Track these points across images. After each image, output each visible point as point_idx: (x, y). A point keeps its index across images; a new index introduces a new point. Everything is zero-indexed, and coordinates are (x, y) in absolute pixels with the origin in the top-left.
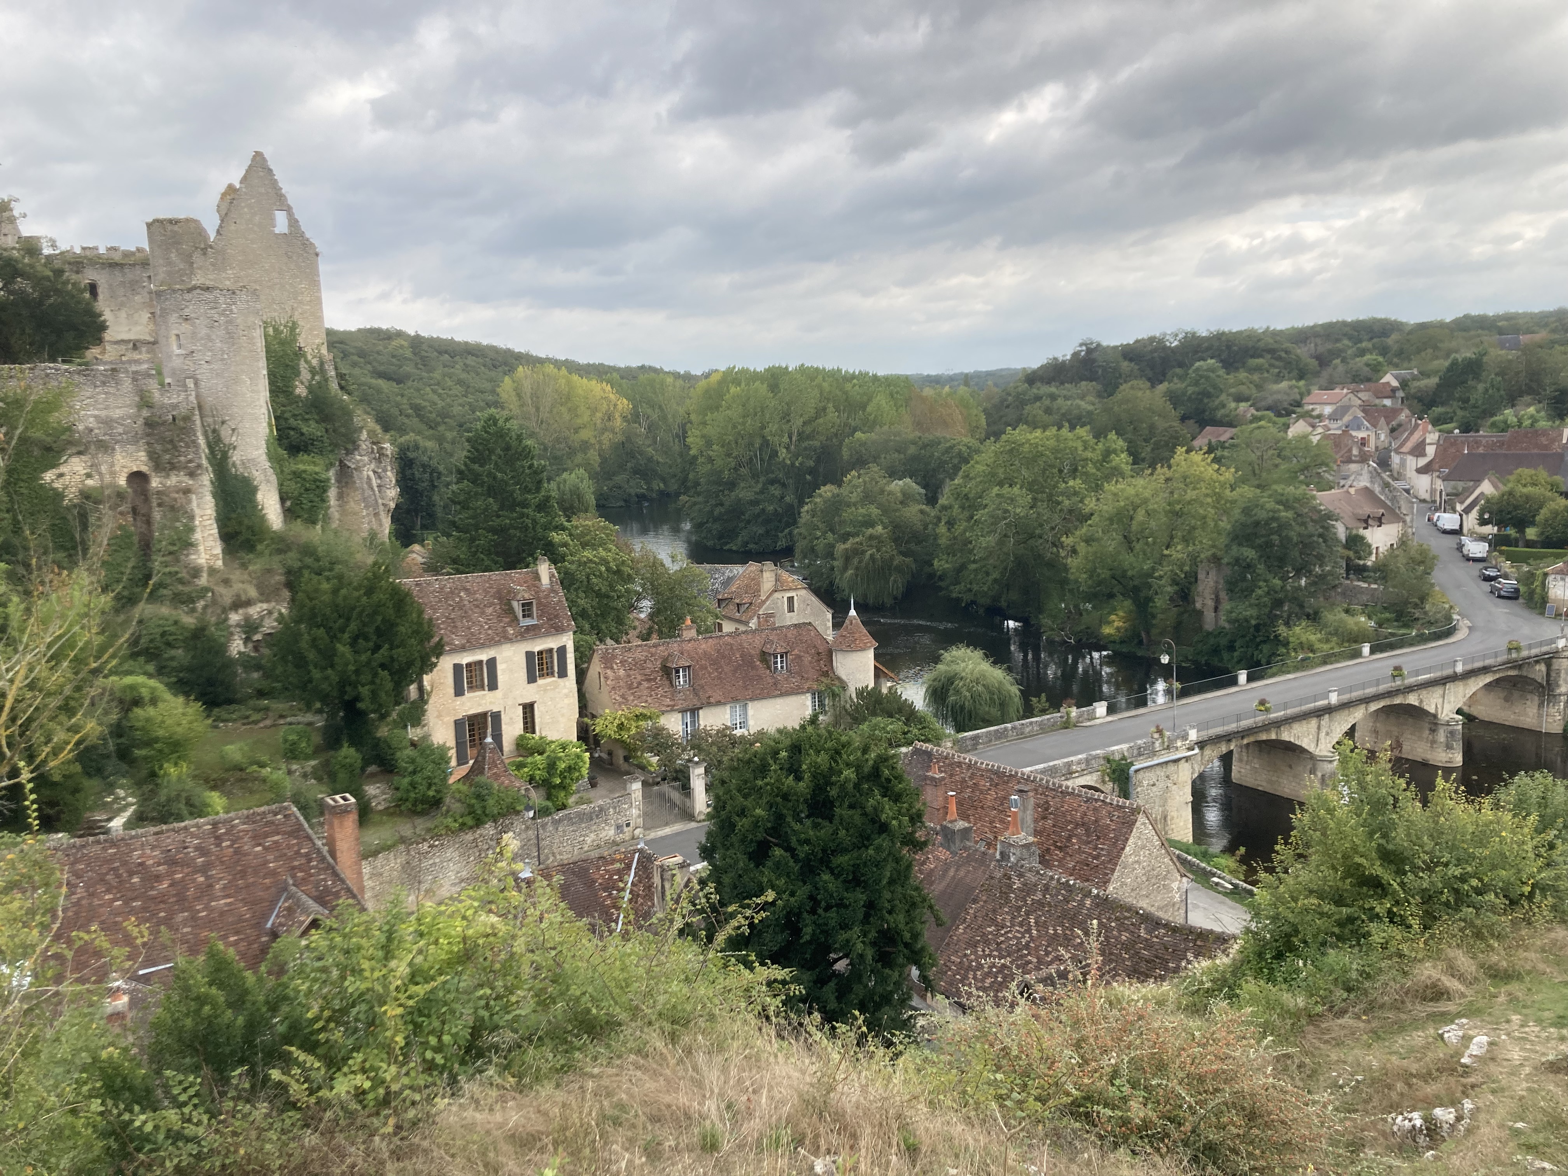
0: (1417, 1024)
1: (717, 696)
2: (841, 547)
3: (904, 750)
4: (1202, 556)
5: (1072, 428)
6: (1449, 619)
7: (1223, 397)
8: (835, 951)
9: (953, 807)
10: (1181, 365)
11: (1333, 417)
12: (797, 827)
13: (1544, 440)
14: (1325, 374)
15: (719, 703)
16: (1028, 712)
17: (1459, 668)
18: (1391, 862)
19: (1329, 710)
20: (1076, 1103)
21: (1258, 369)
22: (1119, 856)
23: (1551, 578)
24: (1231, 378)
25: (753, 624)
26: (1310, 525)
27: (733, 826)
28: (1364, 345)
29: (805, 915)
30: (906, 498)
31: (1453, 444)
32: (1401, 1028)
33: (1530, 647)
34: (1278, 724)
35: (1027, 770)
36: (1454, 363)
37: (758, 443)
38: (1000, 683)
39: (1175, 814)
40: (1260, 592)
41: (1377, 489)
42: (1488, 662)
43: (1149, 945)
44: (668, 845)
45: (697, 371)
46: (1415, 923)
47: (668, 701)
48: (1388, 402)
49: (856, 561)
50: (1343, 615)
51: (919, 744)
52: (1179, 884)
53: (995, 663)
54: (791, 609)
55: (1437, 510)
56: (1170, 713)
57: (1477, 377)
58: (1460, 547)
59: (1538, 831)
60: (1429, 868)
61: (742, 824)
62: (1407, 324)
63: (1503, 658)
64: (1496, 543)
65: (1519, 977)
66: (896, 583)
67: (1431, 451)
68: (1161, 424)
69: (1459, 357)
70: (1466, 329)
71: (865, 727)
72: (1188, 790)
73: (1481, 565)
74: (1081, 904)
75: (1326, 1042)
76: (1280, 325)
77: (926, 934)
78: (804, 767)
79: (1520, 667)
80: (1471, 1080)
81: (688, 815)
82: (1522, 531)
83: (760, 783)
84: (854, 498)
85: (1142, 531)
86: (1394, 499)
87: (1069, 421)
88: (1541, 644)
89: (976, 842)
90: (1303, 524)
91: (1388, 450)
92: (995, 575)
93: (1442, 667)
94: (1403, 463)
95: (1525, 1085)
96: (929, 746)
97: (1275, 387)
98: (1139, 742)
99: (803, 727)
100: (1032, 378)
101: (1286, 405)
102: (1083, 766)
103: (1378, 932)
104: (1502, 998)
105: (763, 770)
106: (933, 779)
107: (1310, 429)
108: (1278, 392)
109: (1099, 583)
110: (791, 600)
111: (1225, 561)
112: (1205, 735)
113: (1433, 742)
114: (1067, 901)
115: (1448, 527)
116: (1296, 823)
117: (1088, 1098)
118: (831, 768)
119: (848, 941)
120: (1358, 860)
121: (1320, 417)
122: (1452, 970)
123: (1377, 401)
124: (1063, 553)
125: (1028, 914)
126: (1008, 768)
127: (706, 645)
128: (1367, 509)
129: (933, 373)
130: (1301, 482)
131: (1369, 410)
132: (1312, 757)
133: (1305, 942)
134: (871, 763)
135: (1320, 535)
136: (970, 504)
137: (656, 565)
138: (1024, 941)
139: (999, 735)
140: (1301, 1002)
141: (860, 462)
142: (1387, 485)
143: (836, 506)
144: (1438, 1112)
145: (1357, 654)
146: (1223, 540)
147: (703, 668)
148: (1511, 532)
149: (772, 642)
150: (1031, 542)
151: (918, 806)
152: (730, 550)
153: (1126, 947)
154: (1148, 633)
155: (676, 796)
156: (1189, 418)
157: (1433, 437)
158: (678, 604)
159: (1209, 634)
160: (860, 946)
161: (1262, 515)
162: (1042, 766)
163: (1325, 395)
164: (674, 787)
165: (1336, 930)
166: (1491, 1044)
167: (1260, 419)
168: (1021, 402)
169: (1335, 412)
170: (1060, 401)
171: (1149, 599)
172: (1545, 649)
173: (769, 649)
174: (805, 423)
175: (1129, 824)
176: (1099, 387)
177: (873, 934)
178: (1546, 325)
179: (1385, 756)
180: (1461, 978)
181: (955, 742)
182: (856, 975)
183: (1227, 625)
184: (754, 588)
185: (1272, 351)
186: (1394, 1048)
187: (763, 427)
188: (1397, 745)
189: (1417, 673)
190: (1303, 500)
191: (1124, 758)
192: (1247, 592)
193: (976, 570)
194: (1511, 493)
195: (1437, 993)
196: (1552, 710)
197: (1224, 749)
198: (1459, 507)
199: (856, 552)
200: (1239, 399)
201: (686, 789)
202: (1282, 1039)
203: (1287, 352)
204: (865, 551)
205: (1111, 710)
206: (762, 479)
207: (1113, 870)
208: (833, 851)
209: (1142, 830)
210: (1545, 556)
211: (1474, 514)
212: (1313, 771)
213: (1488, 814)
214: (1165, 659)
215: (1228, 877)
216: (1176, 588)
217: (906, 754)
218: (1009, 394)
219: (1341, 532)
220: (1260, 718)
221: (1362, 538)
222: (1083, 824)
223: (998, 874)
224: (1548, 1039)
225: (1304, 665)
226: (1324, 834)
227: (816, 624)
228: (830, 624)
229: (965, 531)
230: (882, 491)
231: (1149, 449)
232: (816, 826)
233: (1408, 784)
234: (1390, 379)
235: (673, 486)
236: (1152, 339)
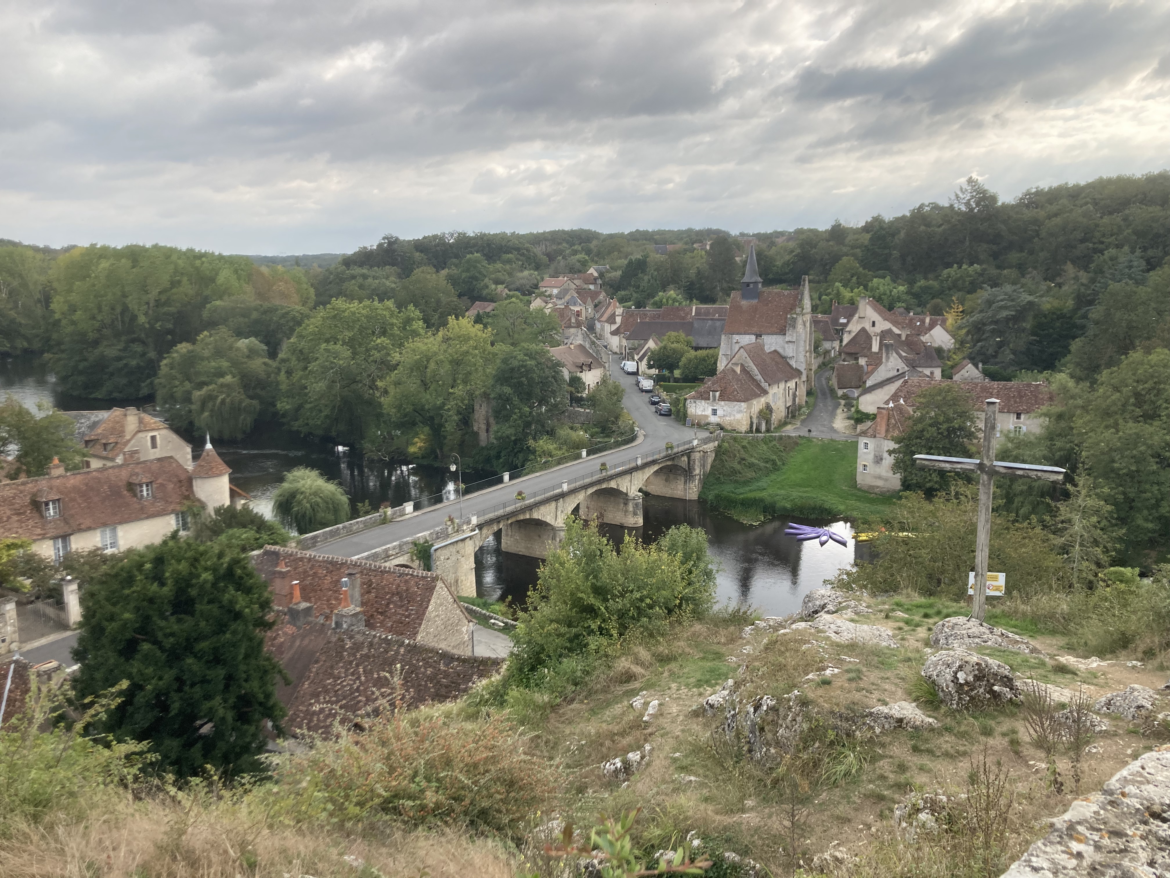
0: (617, 700)
1: (88, 522)
2: (197, 394)
3: (255, 553)
4: (477, 393)
5: (381, 300)
6: (633, 430)
7: (486, 280)
8: (201, 718)
9: (297, 593)
10: (457, 256)
11: (559, 297)
12: (162, 623)
13: (682, 314)
14: (552, 266)
15: (89, 529)
16: (355, 514)
17: (639, 462)
18: (599, 594)
19: (563, 495)
20: (387, 801)
21: (509, 261)
22: (424, 614)
23: (688, 401)
24: (491, 267)
25: (119, 460)
26: (546, 370)
27: (102, 630)
28: (576, 247)
29: (172, 694)
30: (252, 353)
31: (632, 315)
32: (608, 704)
33: (678, 446)
34: (530, 508)
35: (354, 558)
36: (630, 263)
37: (119, 309)
38: (334, 494)
39: (463, 578)
40: (515, 417)
41: (587, 346)
42: (656, 457)
43: (446, 675)
44: (43, 653)
45: (56, 246)
46: (614, 632)
47: (39, 531)
48: (592, 287)
49: (210, 405)
50: (570, 431)
51: (268, 547)
52: (467, 627)
53: (328, 480)
54: (154, 445)
55: (623, 359)
56: (458, 506)
57: (643, 271)
58: (638, 383)
59: (683, 563)
60: (622, 596)
61: (111, 627)
62: (602, 234)
63: (663, 454)
64: (658, 380)
65: (675, 659)
66: (246, 420)
67: (618, 319)
68: (444, 299)
69: (633, 257)
70: (637, 240)
71: (223, 538)
72: (472, 559)
73: (650, 395)
74: (397, 652)
75: (563, 722)
76: (522, 231)
77: (276, 692)
78: (167, 574)
79: (673, 459)
80: (650, 730)
81: (62, 625)
82: (672, 372)
83: (127, 592)
84: (206, 353)
85: (434, 376)
86: (598, 352)
87: (377, 295)
88: (684, 444)
89: (317, 617)
90: (543, 369)
91: (593, 319)
92: (326, 412)
93: (629, 461)
94: (603, 329)
95: (680, 728)
96: (277, 548)
97: (520, 275)
98: (437, 529)
99: (165, 543)
100: (348, 261)
101: (528, 287)
102: (397, 551)
103: (594, 642)
104: (666, 674)
105: (130, 580)
106: (280, 573)
107: (544, 304)
108: (523, 278)
109: (406, 416)
110: (153, 438)
111: (492, 396)
112: (482, 519)
113: (626, 511)
114: (386, 651)
115: (630, 370)
116: (540, 574)
117: (396, 796)
118: (191, 573)
119: (211, 709)
120: (580, 595)
121: (550, 296)
122: (638, 661)
123: (586, 286)
124: (378, 394)
125: (357, 665)
126: (339, 558)
127: (74, 480)
128: (582, 359)
129: (270, 255)
130: (540, 341)
131: (580, 291)
132: (553, 528)
133: (549, 656)
134: (225, 565)
135: (553, 377)
136: (305, 358)
137: (22, 414)
138: (355, 686)
139: (332, 534)
140: (546, 698)
141: (211, 324)
142: (593, 343)
143: (190, 360)
144: (630, 755)
145: (579, 457)
146: (491, 382)
147: (73, 500)
148: (666, 372)
149: (137, 474)
150: (354, 386)
151: (266, 594)
152: (95, 399)
153: (431, 679)
154: (441, 449)
155: (51, 611)
156: (464, 295)
157: (619, 311)
158: (46, 446)
159: (483, 448)
160: (221, 712)
161: (515, 363)
162: (366, 554)
163: (553, 281)
164: (48, 604)
165: (568, 645)
166: (660, 705)
167: (512, 297)
168: (341, 279)
169: (560, 292)
170: (370, 280)
171: (441, 426)
172: (686, 447)
173: (135, 480)
174: (160, 293)
175: (430, 589)
176: (399, 270)
177: (232, 700)
178: (682, 239)
179: (593, 524)
180: (642, 664)
181: (299, 542)
182: (218, 734)
183: (495, 441)
184: (118, 430)
185: (518, 249)
186: (604, 719)
187: (125, 296)
188: (601, 516)
189: (616, 466)
190: (543, 353)
191: (426, 542)
192: (507, 418)
193: (311, 409)
194: (665, 348)
195: (629, 677)
196: (692, 485)
197: (495, 528)
198: (636, 357)
199: (210, 397)
200: (497, 282)
201: (60, 604)
202: (535, 726)
203: (528, 250)
204: (217, 397)
205: (417, 507)
206: (124, 338)
207: (420, 624)
208: (195, 639)
209: (441, 592)
210: (686, 387)
211: (645, 361)
212: (554, 538)
213: (654, 555)
214: (453, 468)
215: (501, 618)
216: (460, 417)
217: (258, 556)
218: (331, 273)
219: (566, 375)
220: (519, 505)
221: (579, 379)
222: (398, 594)
223: (334, 639)
224: (692, 696)
225: (546, 466)
226: (559, 581)
227: (177, 457)
228: (190, 456)
229: (301, 378)
230: (231, 348)
231: (436, 317)
232: (179, 621)
233: (608, 541)
234: (592, 271)
235: (37, 345)
236: (435, 237)
